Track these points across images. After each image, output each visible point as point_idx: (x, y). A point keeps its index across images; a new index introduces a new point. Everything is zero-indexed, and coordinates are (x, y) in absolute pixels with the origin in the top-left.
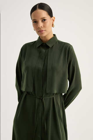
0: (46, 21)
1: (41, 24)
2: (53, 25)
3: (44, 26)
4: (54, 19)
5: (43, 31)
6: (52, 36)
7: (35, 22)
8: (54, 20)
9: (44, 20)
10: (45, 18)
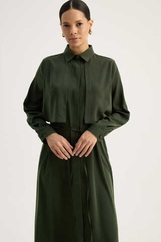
0: (82, 26)
1: (75, 29)
2: (90, 31)
3: (79, 33)
4: (91, 22)
5: (76, 38)
6: (87, 47)
7: (66, 26)
8: (91, 25)
9: (79, 24)
10: (81, 22)
